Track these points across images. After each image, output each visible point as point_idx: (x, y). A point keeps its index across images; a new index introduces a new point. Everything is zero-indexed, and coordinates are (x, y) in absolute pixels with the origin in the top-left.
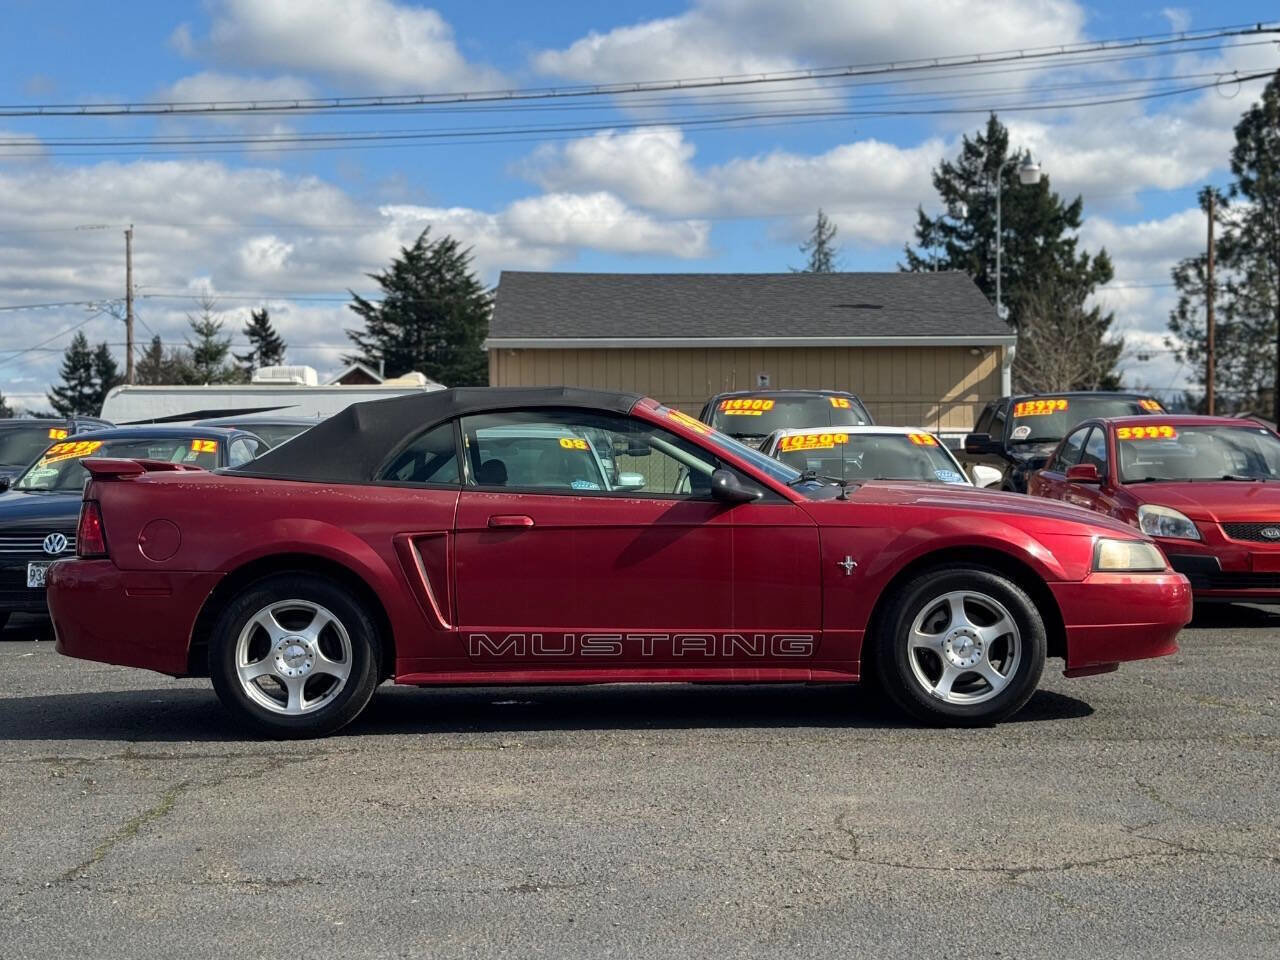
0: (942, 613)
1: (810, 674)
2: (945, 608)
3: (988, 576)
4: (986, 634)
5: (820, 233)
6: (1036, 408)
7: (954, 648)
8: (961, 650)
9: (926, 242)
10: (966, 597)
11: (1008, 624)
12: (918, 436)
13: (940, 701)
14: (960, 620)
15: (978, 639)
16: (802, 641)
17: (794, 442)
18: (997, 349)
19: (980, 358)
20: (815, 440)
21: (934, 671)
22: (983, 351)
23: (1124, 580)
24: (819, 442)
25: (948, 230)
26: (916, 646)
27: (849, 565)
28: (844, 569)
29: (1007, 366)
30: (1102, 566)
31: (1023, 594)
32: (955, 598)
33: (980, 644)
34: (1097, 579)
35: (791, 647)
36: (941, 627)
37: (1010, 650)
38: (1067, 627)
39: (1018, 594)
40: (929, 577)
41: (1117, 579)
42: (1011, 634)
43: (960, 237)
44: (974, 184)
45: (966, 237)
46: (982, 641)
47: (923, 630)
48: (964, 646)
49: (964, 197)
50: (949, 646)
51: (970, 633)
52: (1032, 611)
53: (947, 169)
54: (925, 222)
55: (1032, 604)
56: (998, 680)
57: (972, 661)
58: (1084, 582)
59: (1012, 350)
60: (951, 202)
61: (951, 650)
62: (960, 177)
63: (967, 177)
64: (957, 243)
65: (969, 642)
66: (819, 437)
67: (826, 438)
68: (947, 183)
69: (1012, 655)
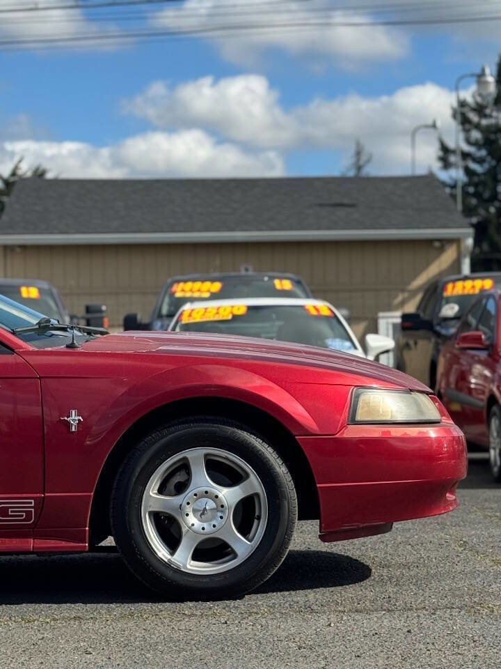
0: (183, 472)
1: (31, 543)
2: (184, 466)
3: (230, 430)
4: (229, 495)
5: (358, 160)
6: (464, 288)
7: (195, 511)
8: (202, 514)
9: (446, 164)
10: (206, 455)
11: (254, 484)
12: (315, 308)
13: (177, 571)
14: (201, 479)
15: (221, 501)
16: (21, 506)
17: (194, 314)
18: (457, 241)
19: (441, 250)
20: (215, 311)
21: (172, 538)
22: (444, 243)
23: (383, 433)
24: (217, 313)
25: (465, 156)
26: (151, 509)
27: (74, 420)
28: (68, 424)
29: (465, 256)
30: (358, 418)
31: (270, 450)
32: (196, 456)
33: (222, 506)
34: (352, 432)
35: (10, 513)
36: (181, 488)
37: (257, 514)
38: (318, 485)
39: (263, 450)
40: (165, 431)
41: (375, 432)
42: (257, 495)
43: (475, 160)
44: (485, 116)
45: (480, 161)
46: (225, 504)
47: (160, 491)
48: (205, 509)
49: (477, 126)
50: (189, 509)
51: (212, 493)
52: (281, 469)
53: (462, 104)
54: (445, 149)
55: (280, 461)
56: (243, 547)
57: (214, 526)
58: (337, 436)
59: (470, 242)
60: (467, 131)
61: (191, 514)
62: (474, 110)
63: (480, 110)
64: (474, 166)
65: (211, 504)
66: (218, 309)
67: (225, 310)
68: (463, 115)
69: (259, 518)
